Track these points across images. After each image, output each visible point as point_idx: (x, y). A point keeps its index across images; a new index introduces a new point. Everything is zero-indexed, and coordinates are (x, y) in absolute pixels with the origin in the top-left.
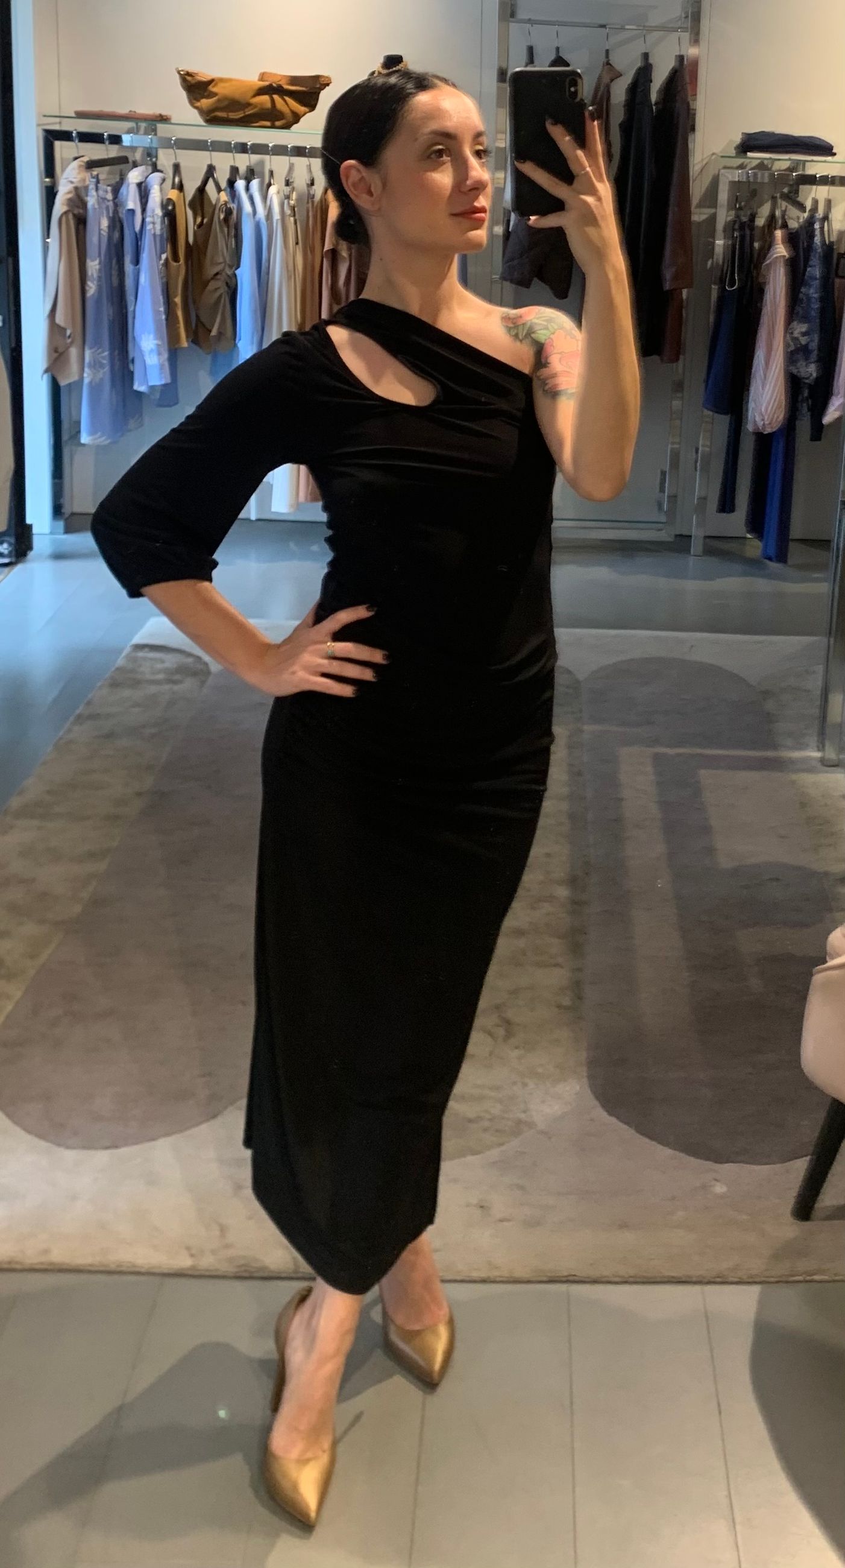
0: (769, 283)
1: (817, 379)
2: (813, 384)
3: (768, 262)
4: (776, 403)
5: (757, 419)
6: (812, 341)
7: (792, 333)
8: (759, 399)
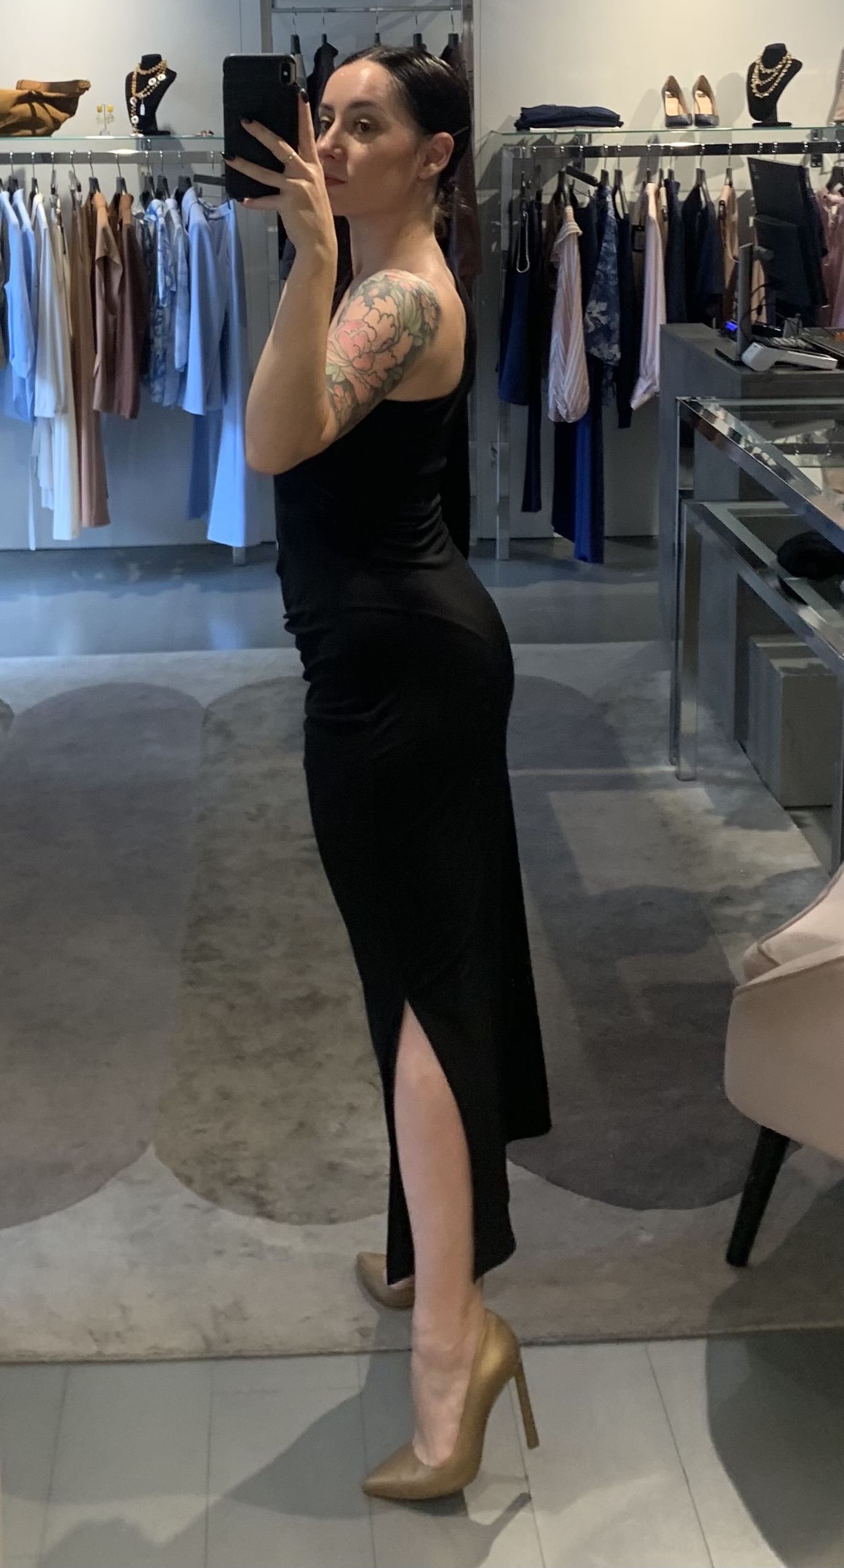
0: (563, 260)
1: (621, 361)
2: (617, 365)
3: (560, 240)
4: (580, 389)
5: (560, 407)
6: (613, 320)
7: (591, 313)
8: (560, 385)
